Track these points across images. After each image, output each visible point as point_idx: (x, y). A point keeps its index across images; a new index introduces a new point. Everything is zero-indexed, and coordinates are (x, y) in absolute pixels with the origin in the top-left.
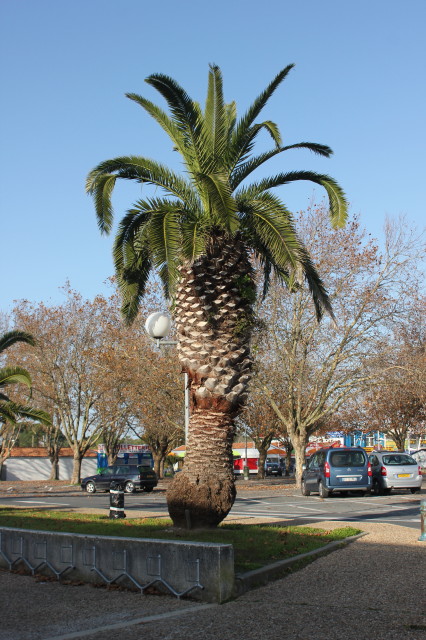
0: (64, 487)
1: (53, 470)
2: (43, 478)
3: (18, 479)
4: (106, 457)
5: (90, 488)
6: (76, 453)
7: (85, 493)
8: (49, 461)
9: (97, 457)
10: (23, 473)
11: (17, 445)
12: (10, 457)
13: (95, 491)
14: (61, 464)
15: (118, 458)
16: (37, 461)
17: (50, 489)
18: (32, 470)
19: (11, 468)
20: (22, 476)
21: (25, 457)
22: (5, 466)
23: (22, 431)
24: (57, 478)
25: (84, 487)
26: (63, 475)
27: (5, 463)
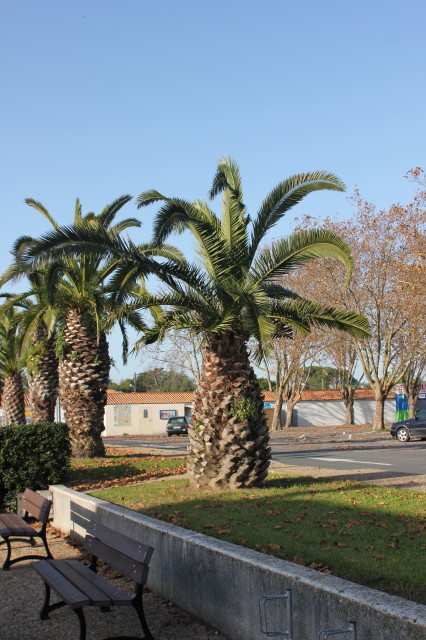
0: (365, 435)
1: (349, 413)
2: (339, 423)
3: (310, 425)
4: (406, 399)
5: (402, 435)
6: (377, 394)
7: (396, 443)
8: (343, 403)
9: (396, 399)
10: (317, 418)
11: (307, 388)
12: (300, 401)
13: (408, 440)
14: (357, 407)
15: (418, 399)
16: (330, 404)
17: (350, 437)
18: (325, 414)
19: (302, 413)
20: (315, 421)
21: (317, 400)
22: (296, 411)
23: (311, 375)
24: (352, 423)
25: (394, 434)
26: (360, 419)
27: (295, 407)
